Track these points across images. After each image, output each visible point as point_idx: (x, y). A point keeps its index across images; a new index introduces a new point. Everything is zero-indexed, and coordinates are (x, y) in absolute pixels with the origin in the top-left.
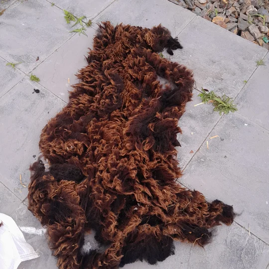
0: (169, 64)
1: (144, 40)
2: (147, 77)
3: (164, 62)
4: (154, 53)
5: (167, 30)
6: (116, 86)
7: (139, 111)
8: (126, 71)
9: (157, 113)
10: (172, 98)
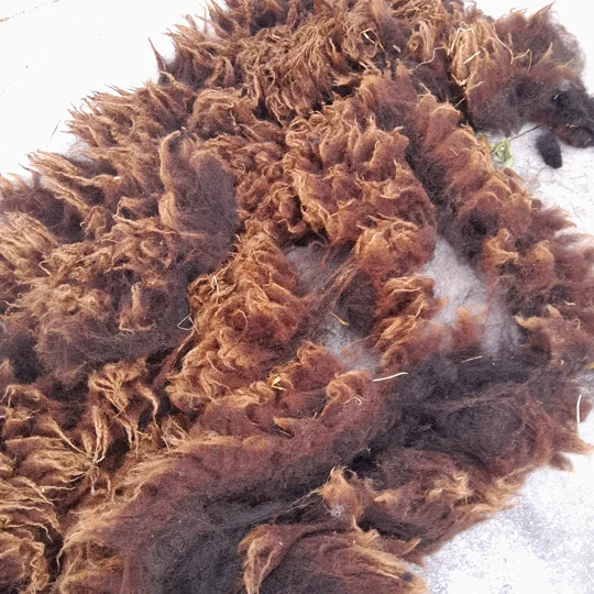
0: (522, 207)
1: (442, 54)
2: (372, 239)
3: (499, 190)
4: (466, 132)
5: (575, 44)
6: (176, 238)
7: (251, 411)
8: (280, 175)
9: (337, 474)
10: (462, 412)
